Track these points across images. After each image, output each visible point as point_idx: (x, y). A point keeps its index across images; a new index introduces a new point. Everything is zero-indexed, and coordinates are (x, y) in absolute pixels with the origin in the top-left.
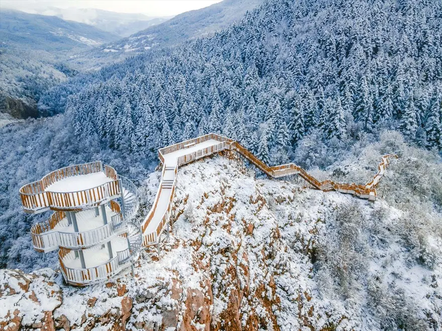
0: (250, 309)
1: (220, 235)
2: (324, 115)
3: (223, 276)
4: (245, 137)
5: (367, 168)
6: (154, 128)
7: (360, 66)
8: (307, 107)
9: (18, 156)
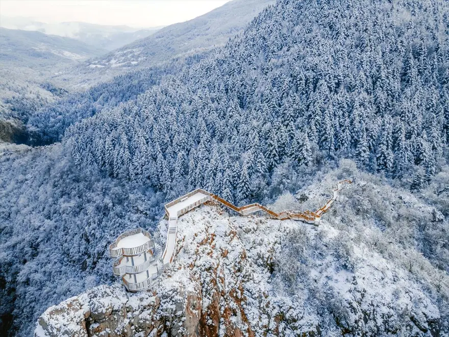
0: (225, 304)
1: (205, 259)
2: (294, 146)
3: (208, 284)
4: (229, 167)
5: (323, 195)
6: (149, 158)
7: (324, 100)
8: (280, 139)
9: (19, 184)
